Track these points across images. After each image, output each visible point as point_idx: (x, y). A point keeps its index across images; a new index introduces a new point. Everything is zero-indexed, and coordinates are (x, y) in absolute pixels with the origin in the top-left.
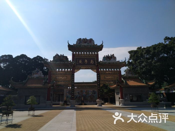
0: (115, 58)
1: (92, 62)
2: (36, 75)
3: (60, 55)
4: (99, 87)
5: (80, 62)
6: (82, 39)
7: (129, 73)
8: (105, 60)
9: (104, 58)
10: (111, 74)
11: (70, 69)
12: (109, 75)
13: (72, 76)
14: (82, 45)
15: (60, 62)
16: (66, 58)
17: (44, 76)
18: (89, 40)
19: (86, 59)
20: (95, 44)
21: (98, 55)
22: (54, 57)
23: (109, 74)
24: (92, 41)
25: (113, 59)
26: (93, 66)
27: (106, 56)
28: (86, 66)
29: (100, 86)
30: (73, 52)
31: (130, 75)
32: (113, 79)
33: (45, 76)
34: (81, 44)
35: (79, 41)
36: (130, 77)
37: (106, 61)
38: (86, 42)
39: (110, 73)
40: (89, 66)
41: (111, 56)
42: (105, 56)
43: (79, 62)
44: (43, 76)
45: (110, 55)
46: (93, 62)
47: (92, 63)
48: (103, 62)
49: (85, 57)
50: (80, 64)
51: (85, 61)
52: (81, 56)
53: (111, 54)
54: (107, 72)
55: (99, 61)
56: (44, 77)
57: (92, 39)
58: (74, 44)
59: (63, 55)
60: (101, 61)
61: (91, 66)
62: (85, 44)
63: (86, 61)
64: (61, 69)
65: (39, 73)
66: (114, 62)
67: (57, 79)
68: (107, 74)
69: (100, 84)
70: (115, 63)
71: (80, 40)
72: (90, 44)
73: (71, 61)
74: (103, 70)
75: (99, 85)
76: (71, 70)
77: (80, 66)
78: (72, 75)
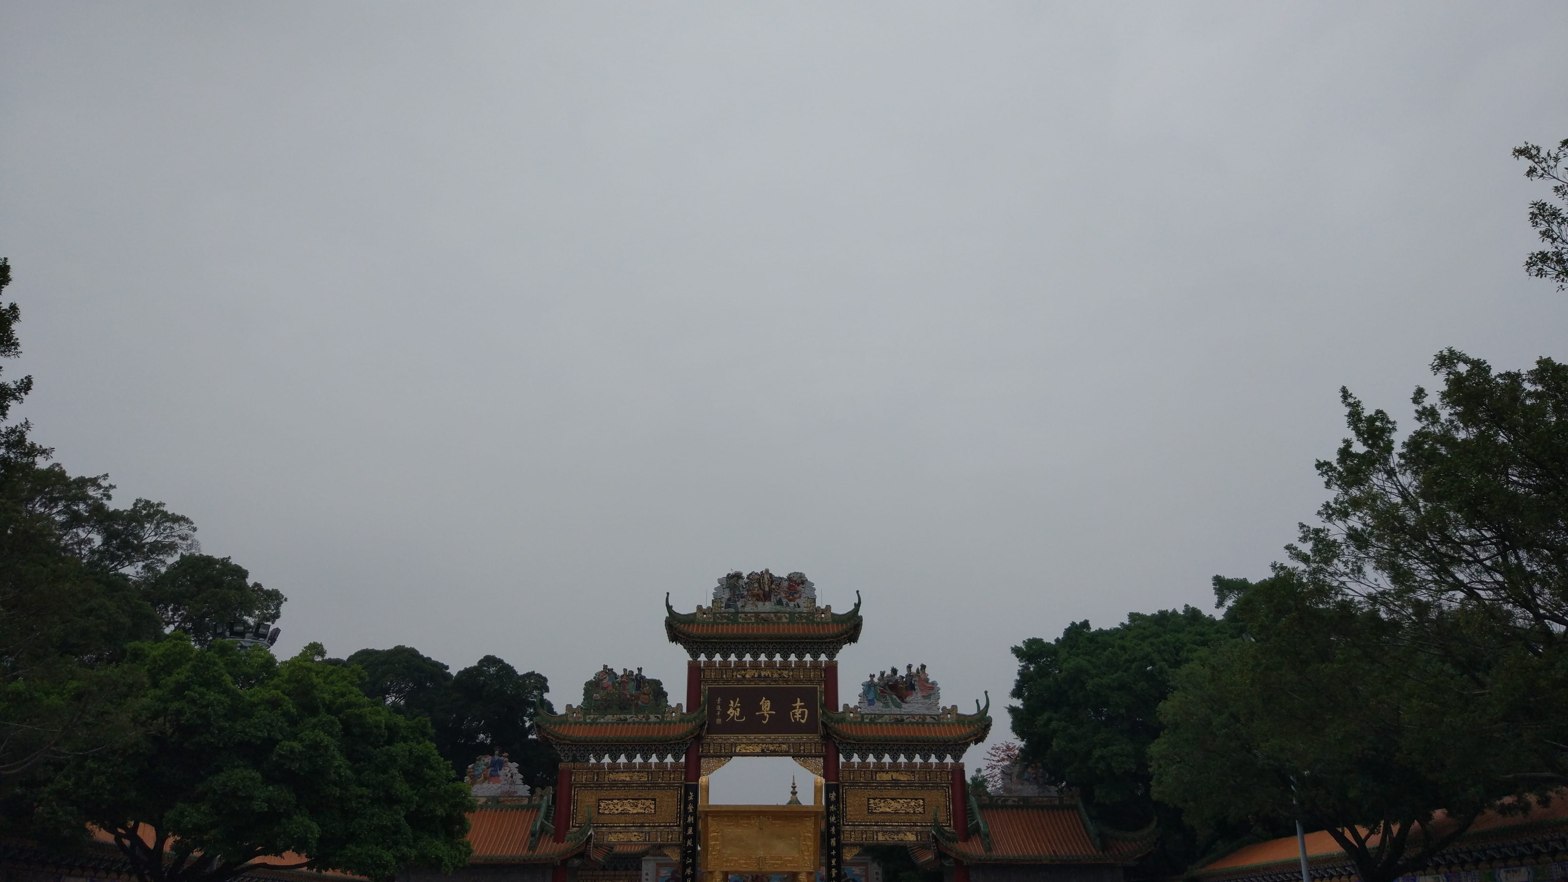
0: (931, 690)
1: (798, 712)
2: (485, 785)
3: (620, 672)
4: (833, 862)
5: (733, 712)
6: (745, 575)
7: (1020, 776)
8: (871, 703)
9: (869, 686)
10: (910, 784)
11: (676, 757)
12: (894, 793)
13: (687, 794)
14: (746, 613)
15: (622, 717)
16: (657, 690)
17: (532, 792)
18: (785, 584)
19: (769, 694)
20: (821, 603)
21: (831, 671)
22: (591, 688)
23: (895, 783)
24: (800, 588)
25: (919, 694)
26: (805, 737)
27: (882, 674)
28: (762, 736)
29: (839, 856)
30: (694, 655)
31: (1030, 790)
32: (914, 818)
33: (538, 790)
34: (739, 604)
35: (727, 590)
36: (1026, 799)
37: (878, 707)
38: (766, 597)
39: (903, 778)
40: (781, 737)
41: (910, 675)
42: (876, 680)
43: (725, 715)
44: (523, 790)
45: (902, 672)
46: (803, 714)
47: (798, 716)
48: (862, 716)
49: (763, 685)
50: (732, 727)
51: (760, 709)
52: (738, 680)
53: (909, 667)
54: (886, 777)
55: (841, 709)
56: (530, 799)
57: (801, 576)
58: (699, 608)
59: (636, 672)
60: (851, 706)
61: (793, 738)
62: (760, 604)
63: (766, 705)
64: (627, 757)
65: (501, 773)
66: (927, 712)
67: (603, 814)
68: (882, 784)
69: (839, 847)
70: (928, 719)
71: (733, 579)
72: (792, 604)
73: (679, 706)
74: (864, 765)
75: (834, 853)
76: (683, 760)
77: (732, 738)
78: (688, 789)
